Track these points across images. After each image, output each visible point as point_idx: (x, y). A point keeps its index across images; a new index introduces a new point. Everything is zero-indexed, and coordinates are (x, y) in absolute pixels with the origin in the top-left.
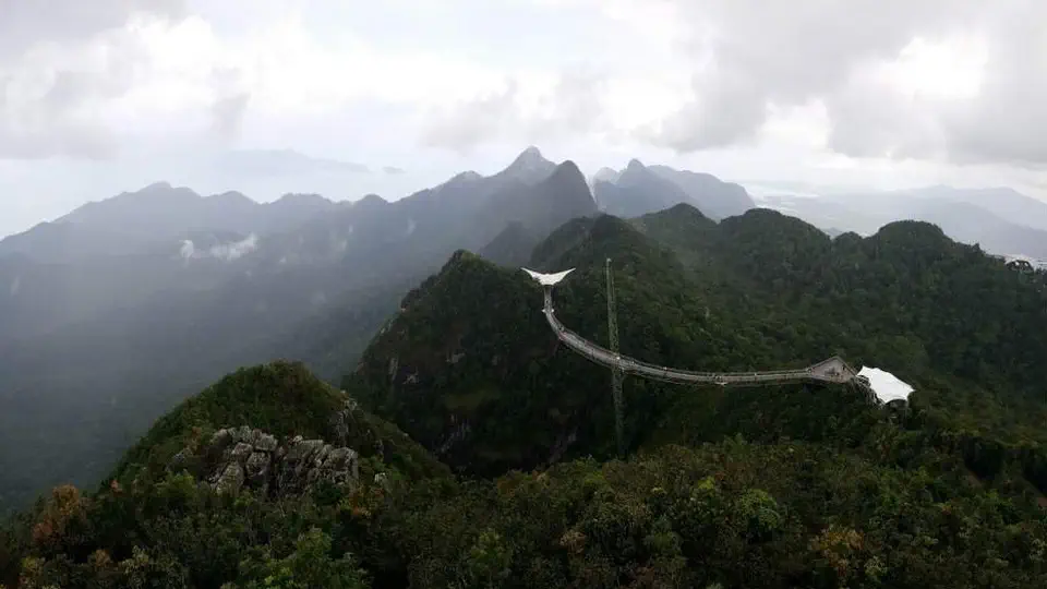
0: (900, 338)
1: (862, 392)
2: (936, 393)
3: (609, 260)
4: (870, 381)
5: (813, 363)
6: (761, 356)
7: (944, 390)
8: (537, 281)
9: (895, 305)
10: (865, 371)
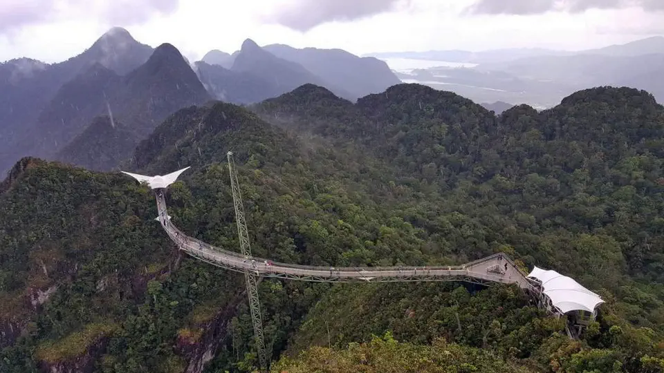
0: (586, 237)
1: (534, 297)
2: (636, 308)
3: (230, 153)
4: (544, 285)
5: (470, 260)
6: (410, 249)
7: (648, 306)
8: (145, 185)
9: (580, 195)
10: (537, 272)
